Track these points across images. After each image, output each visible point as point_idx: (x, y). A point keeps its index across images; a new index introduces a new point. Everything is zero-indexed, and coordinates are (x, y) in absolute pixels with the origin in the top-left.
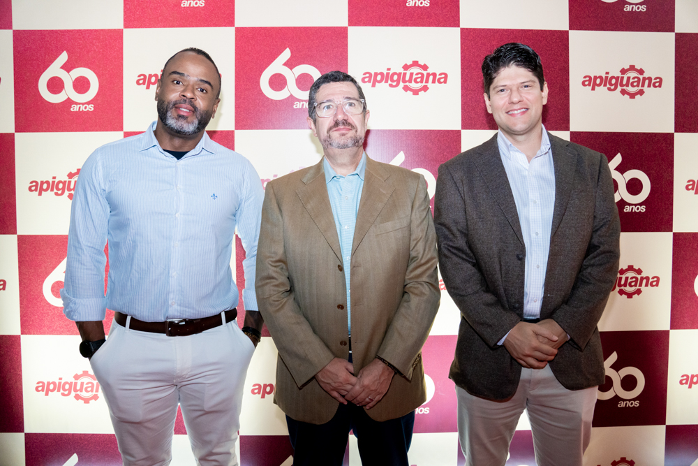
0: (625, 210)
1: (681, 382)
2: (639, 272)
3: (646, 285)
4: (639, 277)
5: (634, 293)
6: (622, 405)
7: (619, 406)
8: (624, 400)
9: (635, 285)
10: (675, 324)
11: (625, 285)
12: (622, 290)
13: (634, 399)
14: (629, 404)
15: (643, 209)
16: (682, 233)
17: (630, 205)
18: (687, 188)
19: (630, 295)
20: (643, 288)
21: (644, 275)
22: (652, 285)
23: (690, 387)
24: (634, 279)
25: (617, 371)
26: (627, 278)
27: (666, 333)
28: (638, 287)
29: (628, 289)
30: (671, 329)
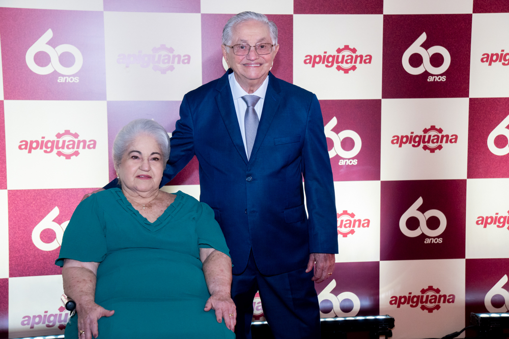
0: (428, 80)
1: (477, 223)
2: (440, 131)
3: (447, 142)
4: (440, 135)
5: (436, 149)
6: (428, 241)
7: (425, 242)
8: (429, 237)
9: (437, 142)
10: (471, 175)
11: (428, 142)
12: (426, 146)
13: (438, 237)
14: (434, 241)
15: (443, 79)
16: (477, 99)
17: (432, 75)
18: (482, 61)
19: (432, 150)
20: (444, 144)
21: (444, 133)
22: (451, 142)
23: (485, 227)
24: (436, 137)
25: (423, 213)
26: (430, 136)
27: (464, 182)
28: (439, 144)
29: (431, 145)
30: (468, 178)
